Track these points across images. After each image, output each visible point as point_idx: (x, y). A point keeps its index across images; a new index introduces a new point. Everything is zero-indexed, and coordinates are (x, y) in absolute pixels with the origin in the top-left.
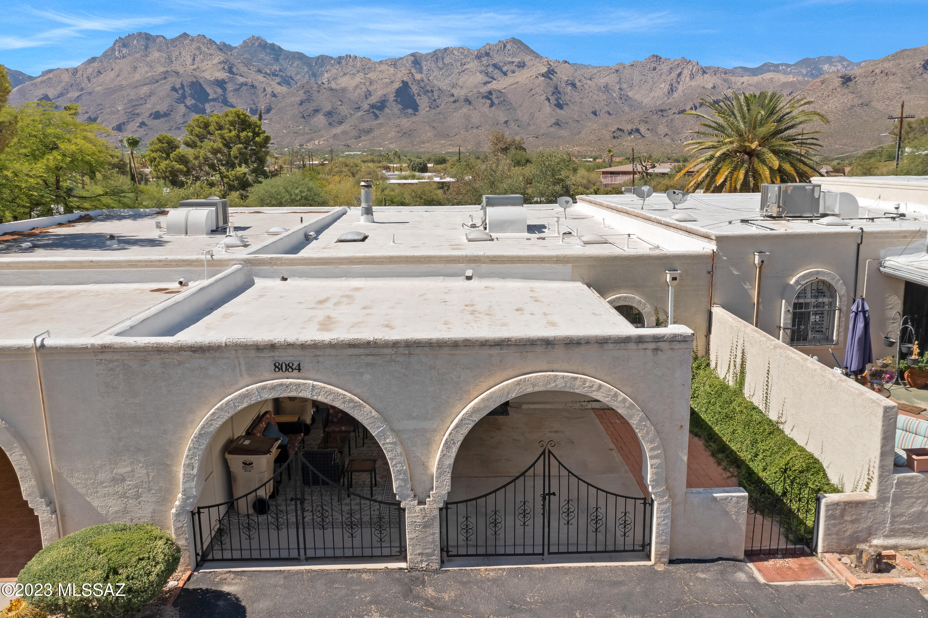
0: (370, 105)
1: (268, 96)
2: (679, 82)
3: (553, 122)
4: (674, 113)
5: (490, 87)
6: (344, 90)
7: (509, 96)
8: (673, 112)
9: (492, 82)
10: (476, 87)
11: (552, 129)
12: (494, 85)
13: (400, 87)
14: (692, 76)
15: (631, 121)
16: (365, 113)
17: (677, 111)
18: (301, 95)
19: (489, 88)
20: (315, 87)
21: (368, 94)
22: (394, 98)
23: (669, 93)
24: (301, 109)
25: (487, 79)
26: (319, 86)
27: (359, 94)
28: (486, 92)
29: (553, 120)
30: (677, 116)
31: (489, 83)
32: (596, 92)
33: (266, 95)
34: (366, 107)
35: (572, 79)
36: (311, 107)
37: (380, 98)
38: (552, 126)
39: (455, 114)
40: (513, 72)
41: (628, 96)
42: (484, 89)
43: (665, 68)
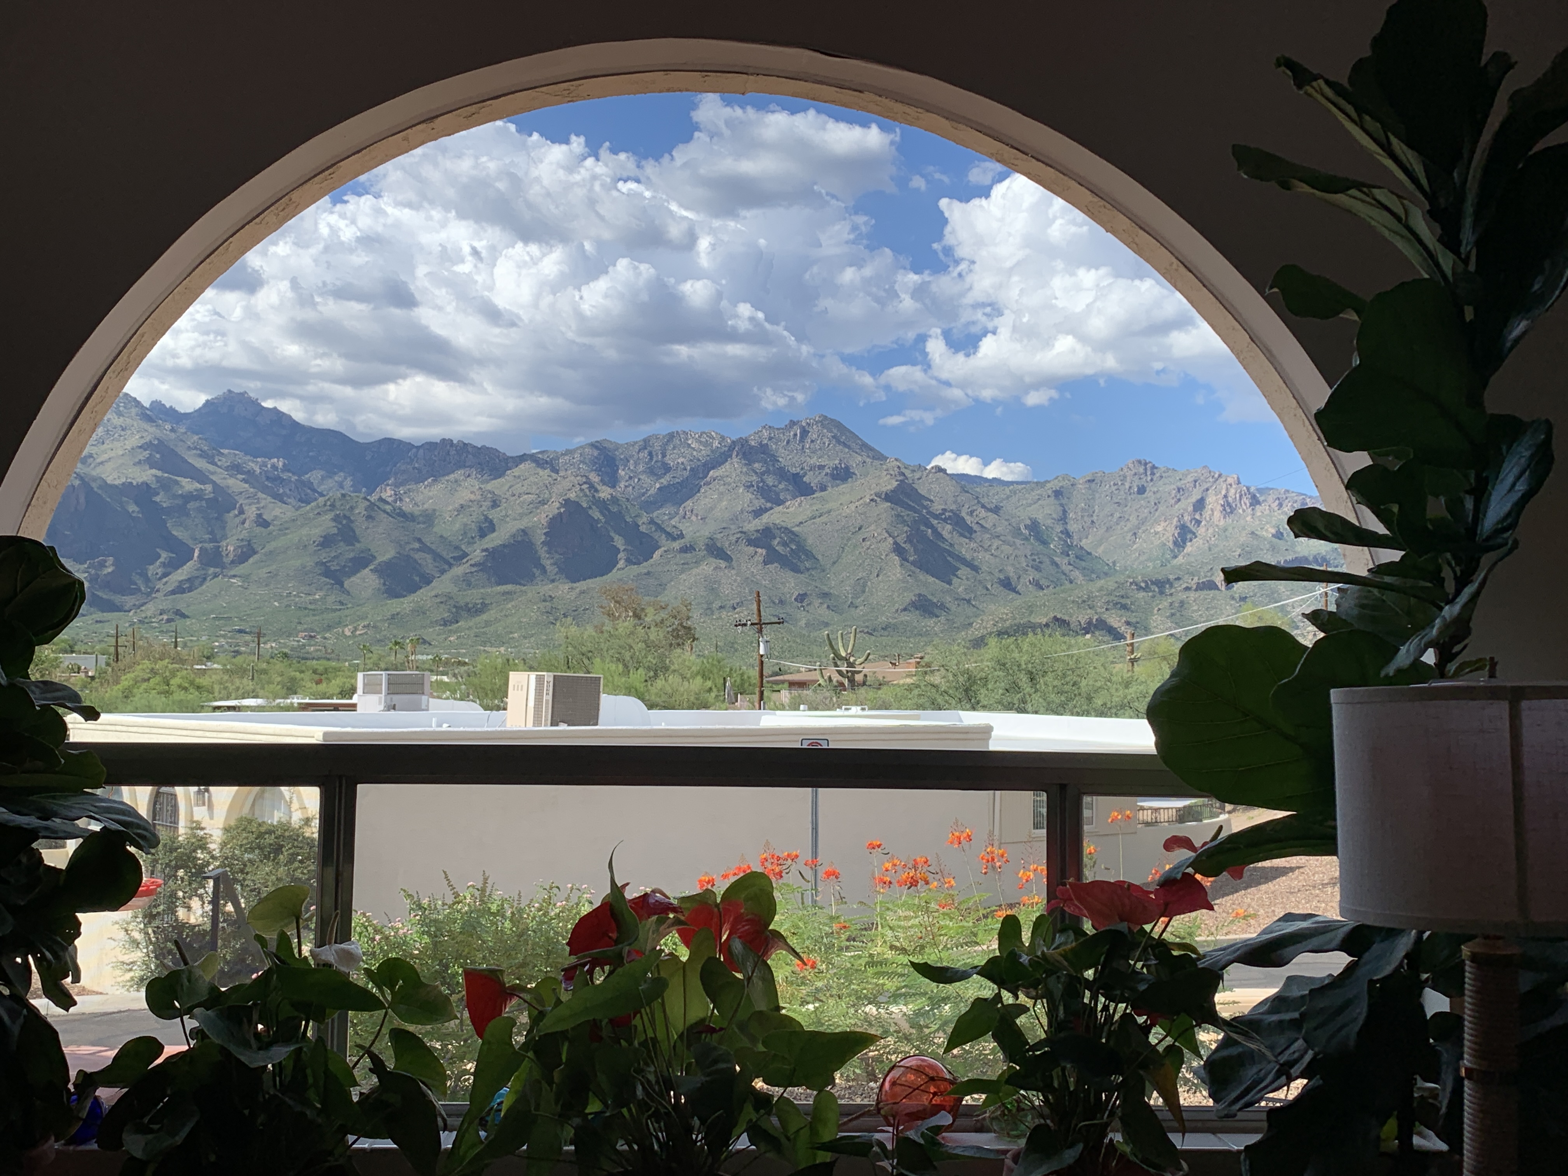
0: (486, 550)
1: (246, 525)
2: (1198, 523)
3: (908, 600)
4: (1187, 589)
5: (766, 519)
6: (429, 518)
7: (810, 541)
8: (1184, 586)
9: (771, 508)
10: (734, 519)
11: (905, 617)
12: (776, 516)
13: (560, 514)
14: (1228, 509)
15: (1087, 603)
16: (474, 569)
17: (1193, 584)
18: (326, 524)
19: (765, 521)
20: (361, 509)
21: (487, 527)
22: (543, 537)
23: (1175, 543)
24: (324, 556)
25: (760, 503)
26: (372, 506)
27: (466, 525)
28: (758, 531)
29: (909, 597)
30: (1192, 595)
31: (767, 510)
32: (1010, 538)
33: (243, 523)
34: (477, 554)
35: (954, 507)
36: (347, 552)
37: (514, 536)
38: (905, 609)
39: (683, 576)
40: (823, 488)
41: (1082, 548)
42: (753, 525)
43: (1167, 488)
